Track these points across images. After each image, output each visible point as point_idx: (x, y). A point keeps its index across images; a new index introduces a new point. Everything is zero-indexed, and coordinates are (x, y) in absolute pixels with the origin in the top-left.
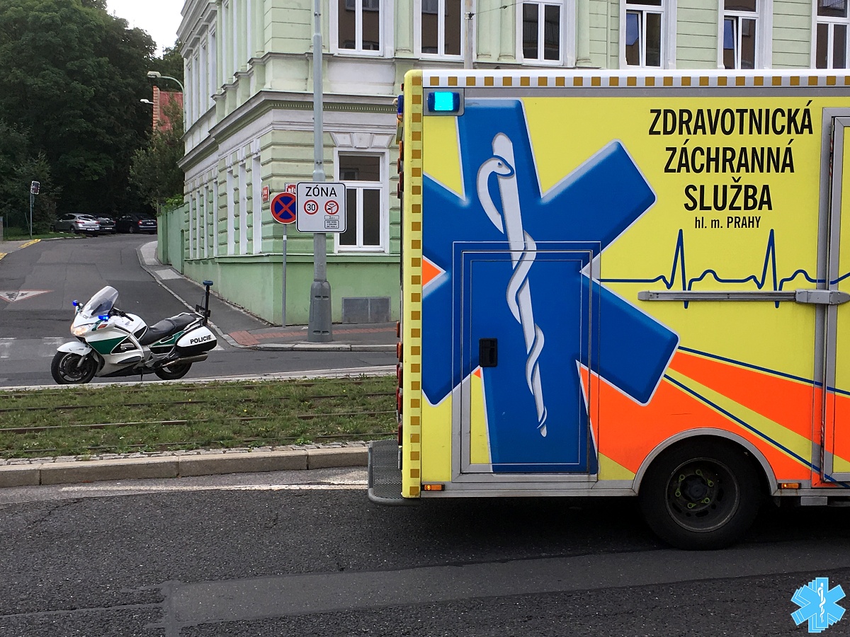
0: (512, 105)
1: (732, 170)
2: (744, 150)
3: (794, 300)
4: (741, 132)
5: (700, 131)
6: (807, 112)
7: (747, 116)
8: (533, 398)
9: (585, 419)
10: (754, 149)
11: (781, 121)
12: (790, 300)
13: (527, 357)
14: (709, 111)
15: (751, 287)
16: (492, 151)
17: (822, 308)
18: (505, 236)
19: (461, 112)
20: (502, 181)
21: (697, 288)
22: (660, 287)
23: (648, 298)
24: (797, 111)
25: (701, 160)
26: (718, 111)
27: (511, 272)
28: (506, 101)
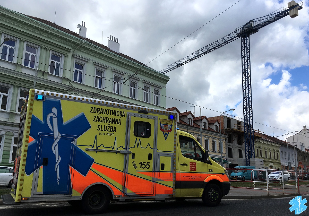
0: (58, 101)
1: (108, 123)
2: (111, 118)
3: (120, 153)
4: (110, 115)
5: (101, 113)
6: (124, 112)
7: (112, 111)
8: (56, 174)
9: (70, 179)
10: (113, 119)
11: (119, 113)
12: (119, 153)
13: (56, 163)
14: (104, 109)
15: (111, 149)
16: (52, 111)
17: (126, 155)
18: (53, 132)
19: (44, 100)
20: (53, 119)
21: (99, 148)
22: (91, 148)
23: (88, 150)
24: (122, 112)
25: (101, 119)
26: (106, 109)
27: (54, 141)
28: (57, 100)
